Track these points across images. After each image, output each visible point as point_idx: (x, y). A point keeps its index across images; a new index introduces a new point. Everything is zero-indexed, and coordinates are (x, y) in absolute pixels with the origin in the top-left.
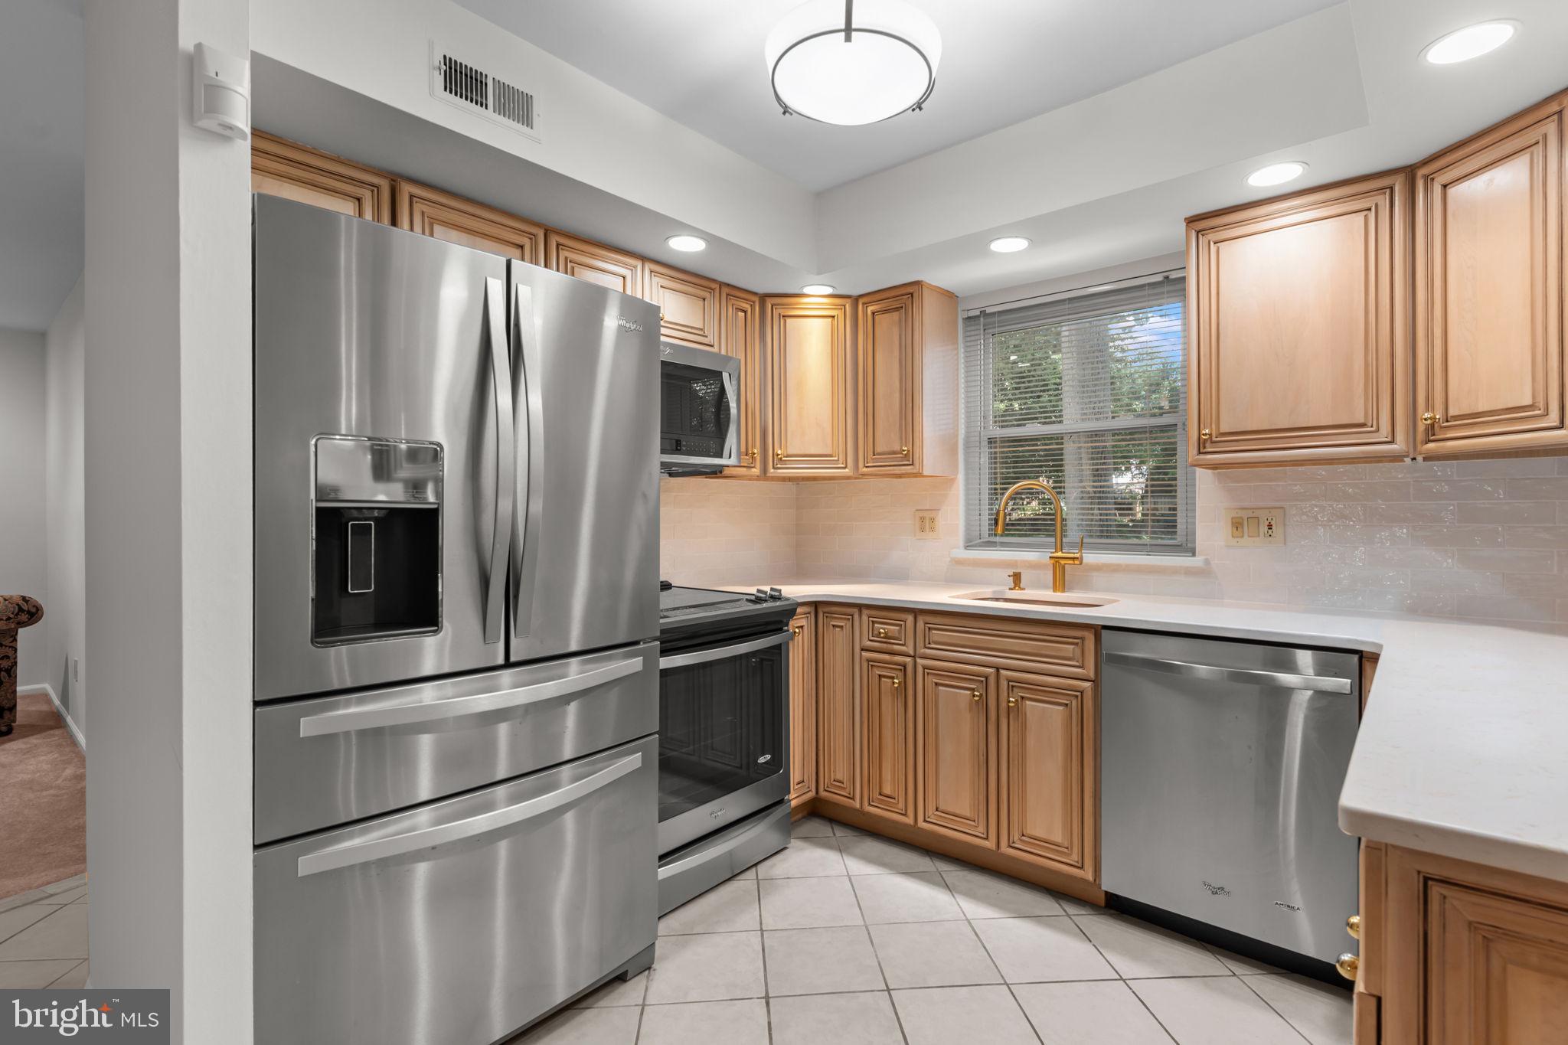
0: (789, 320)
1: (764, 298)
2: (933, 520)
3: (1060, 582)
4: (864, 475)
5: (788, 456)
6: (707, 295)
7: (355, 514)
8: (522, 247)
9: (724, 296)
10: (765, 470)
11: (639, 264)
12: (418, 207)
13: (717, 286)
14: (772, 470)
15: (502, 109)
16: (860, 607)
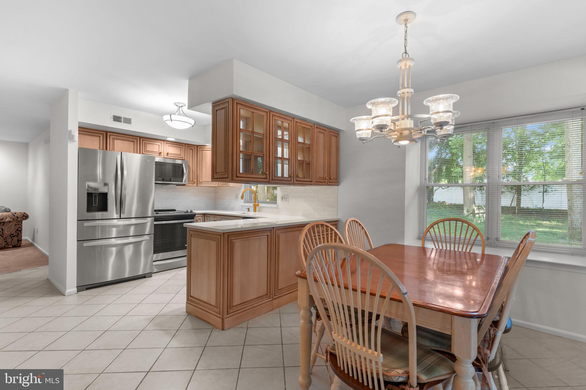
0: (203, 151)
1: (197, 146)
2: (238, 197)
3: (255, 210)
4: (220, 186)
5: (203, 182)
6: (181, 147)
7: (94, 193)
8: (134, 141)
9: (186, 147)
10: (197, 184)
11: (163, 142)
12: (111, 137)
13: (184, 145)
14: (199, 185)
15: (125, 122)
16: (211, 214)
